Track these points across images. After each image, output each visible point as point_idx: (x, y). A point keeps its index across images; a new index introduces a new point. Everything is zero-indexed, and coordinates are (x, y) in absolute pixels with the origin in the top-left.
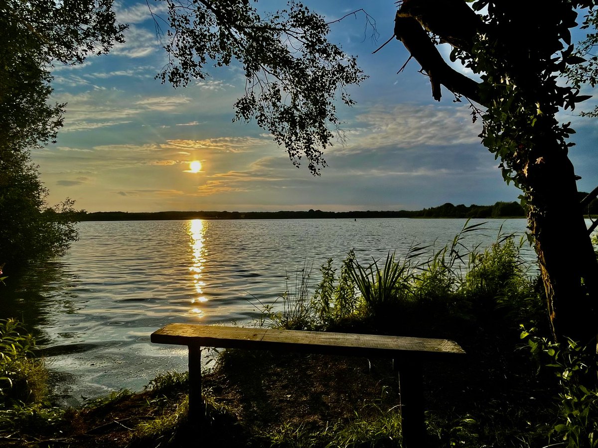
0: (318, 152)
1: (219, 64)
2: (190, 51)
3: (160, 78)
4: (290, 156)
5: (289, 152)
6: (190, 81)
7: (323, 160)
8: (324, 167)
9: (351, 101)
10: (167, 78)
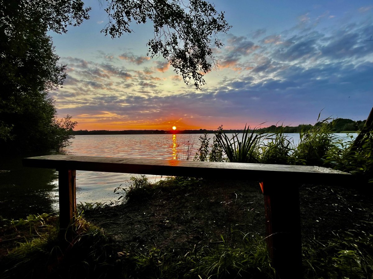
0: (200, 75)
1: (139, 22)
2: (122, 14)
3: (104, 32)
4: (183, 78)
5: (183, 75)
6: (123, 34)
7: (203, 79)
8: (204, 84)
9: (221, 44)
10: (108, 32)
